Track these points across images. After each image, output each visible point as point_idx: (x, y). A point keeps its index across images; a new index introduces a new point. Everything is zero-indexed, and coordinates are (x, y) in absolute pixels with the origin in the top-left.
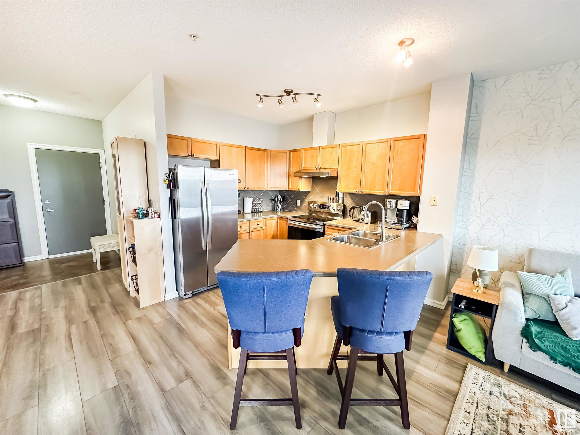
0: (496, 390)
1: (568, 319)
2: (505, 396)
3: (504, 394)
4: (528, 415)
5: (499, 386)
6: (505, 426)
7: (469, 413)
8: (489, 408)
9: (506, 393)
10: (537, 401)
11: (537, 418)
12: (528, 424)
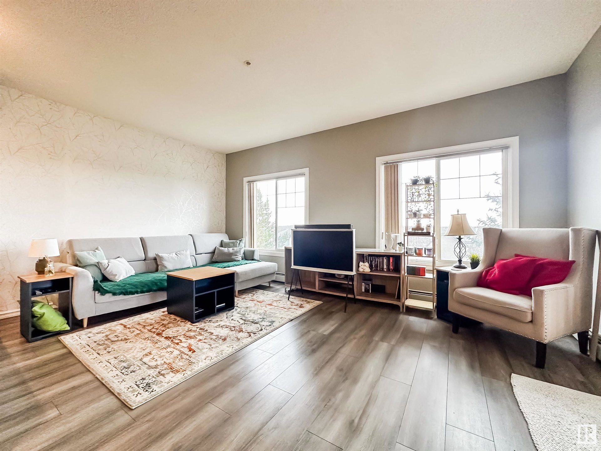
0: (89, 335)
1: (112, 271)
2: (97, 333)
3: (96, 333)
4: (115, 331)
5: (90, 332)
6: (110, 341)
7: (88, 351)
8: (95, 342)
9: (96, 332)
10: (112, 325)
11: (118, 329)
12: (117, 333)
